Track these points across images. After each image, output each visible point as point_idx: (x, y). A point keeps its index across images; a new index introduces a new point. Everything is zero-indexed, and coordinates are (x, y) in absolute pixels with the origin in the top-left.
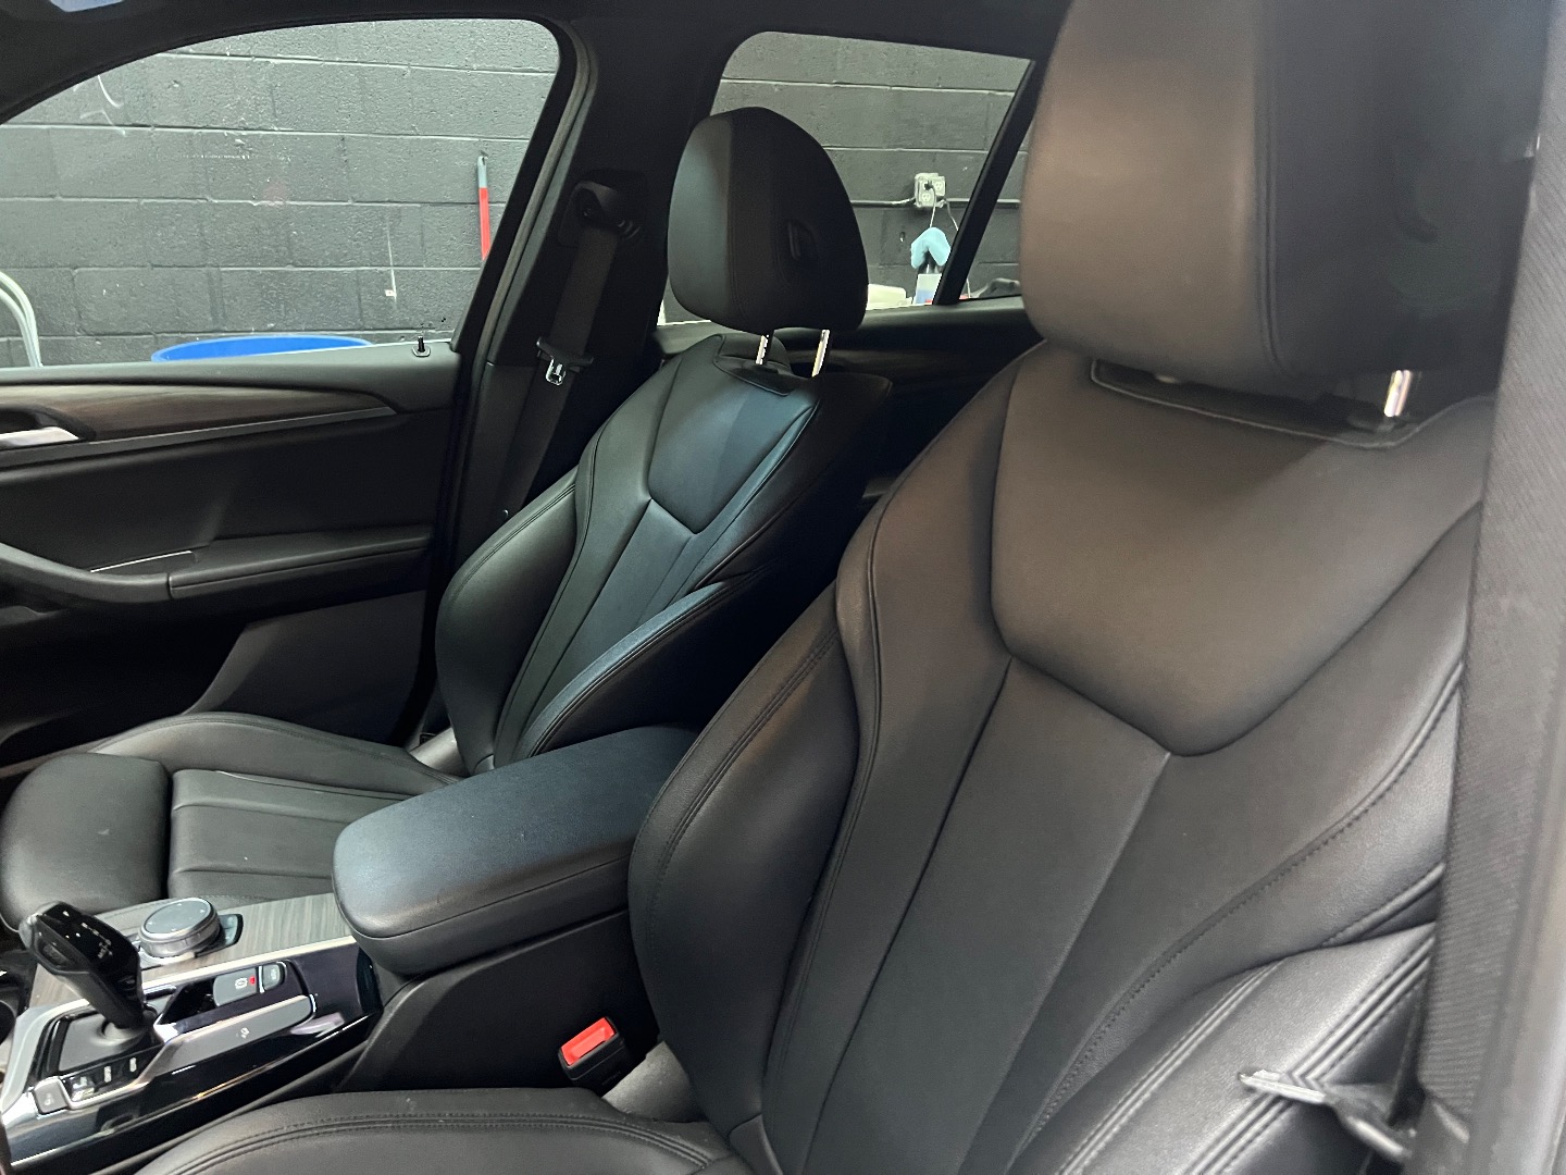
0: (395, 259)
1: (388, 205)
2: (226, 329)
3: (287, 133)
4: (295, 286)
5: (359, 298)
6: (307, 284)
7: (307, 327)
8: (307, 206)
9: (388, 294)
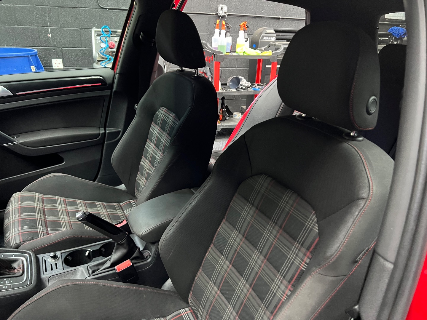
0: (50, 25)
1: (47, 7)
4: (18, 32)
5: (39, 36)
6: (22, 31)
7: (23, 45)
8: (21, 6)
9: (48, 35)
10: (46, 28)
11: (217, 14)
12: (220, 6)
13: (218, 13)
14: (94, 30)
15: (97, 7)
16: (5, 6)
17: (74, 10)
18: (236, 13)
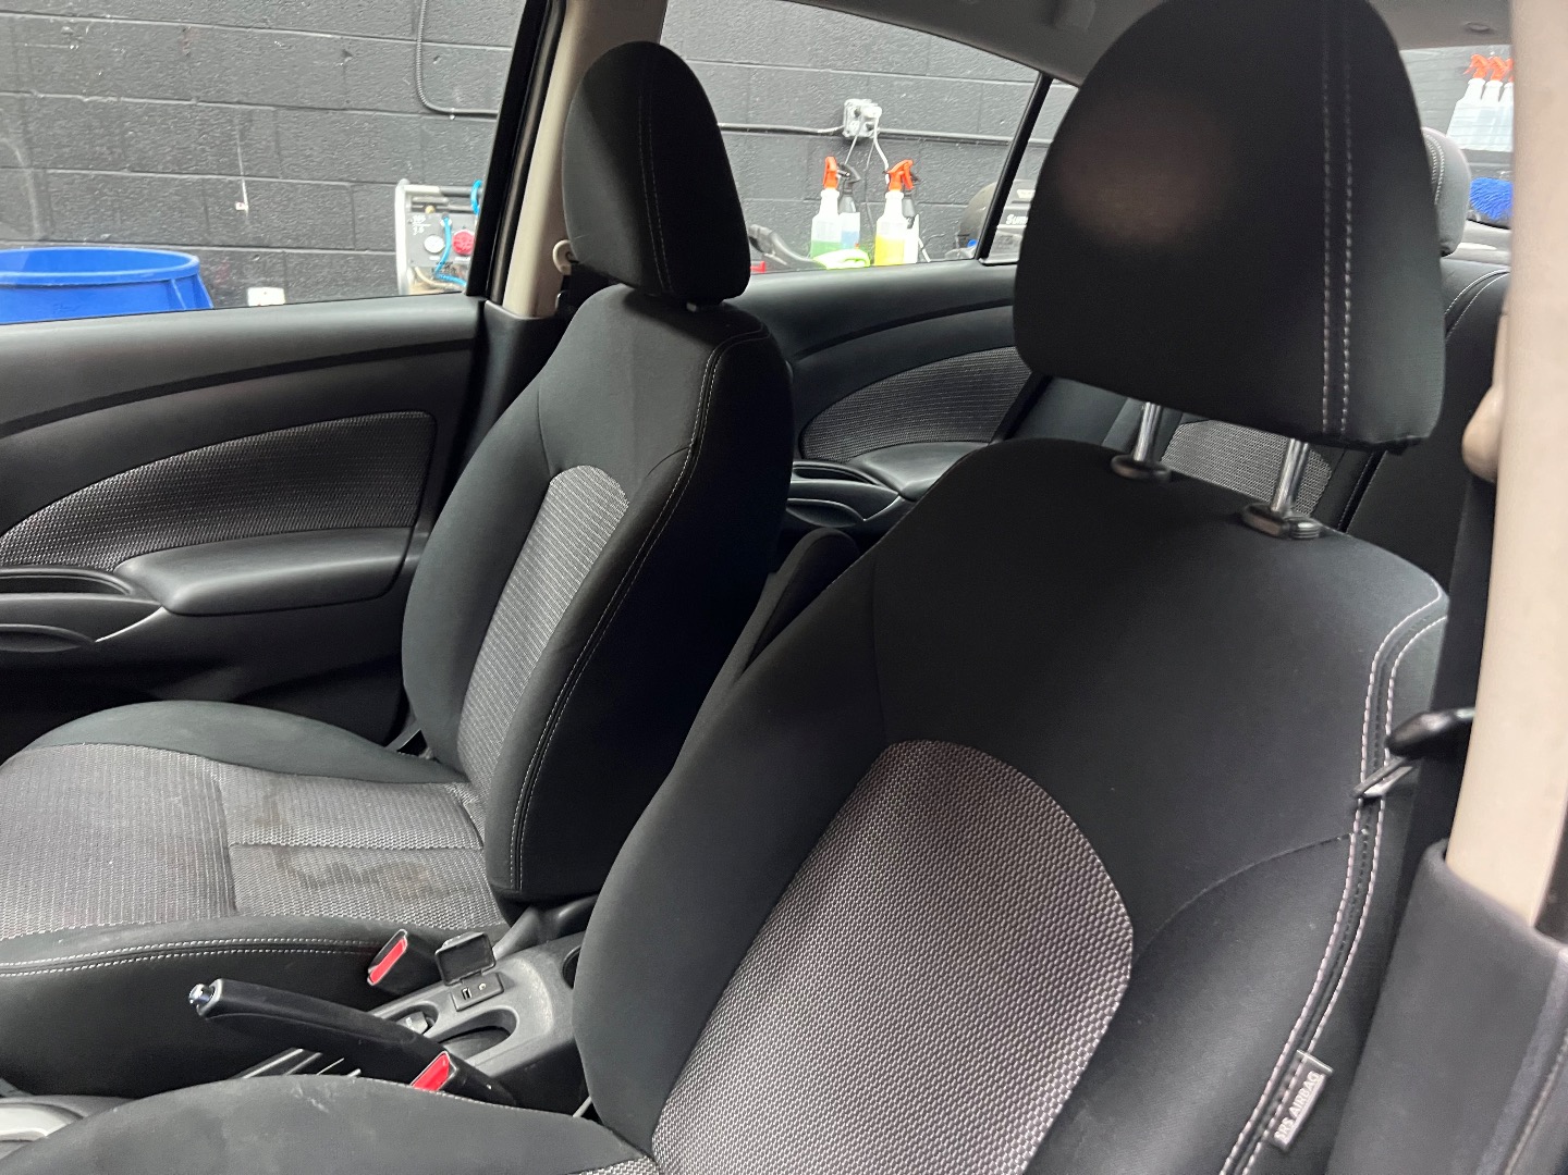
0: (246, 168)
1: (237, 107)
2: (55, 238)
3: (121, 21)
4: (132, 193)
5: (206, 209)
6: (146, 192)
7: (147, 239)
8: (144, 104)
9: (238, 206)
10: (231, 182)
11: (839, 133)
12: (852, 104)
13: (842, 130)
14: (403, 188)
15: (415, 106)
16: (90, 102)
17: (334, 118)
18: (907, 128)
